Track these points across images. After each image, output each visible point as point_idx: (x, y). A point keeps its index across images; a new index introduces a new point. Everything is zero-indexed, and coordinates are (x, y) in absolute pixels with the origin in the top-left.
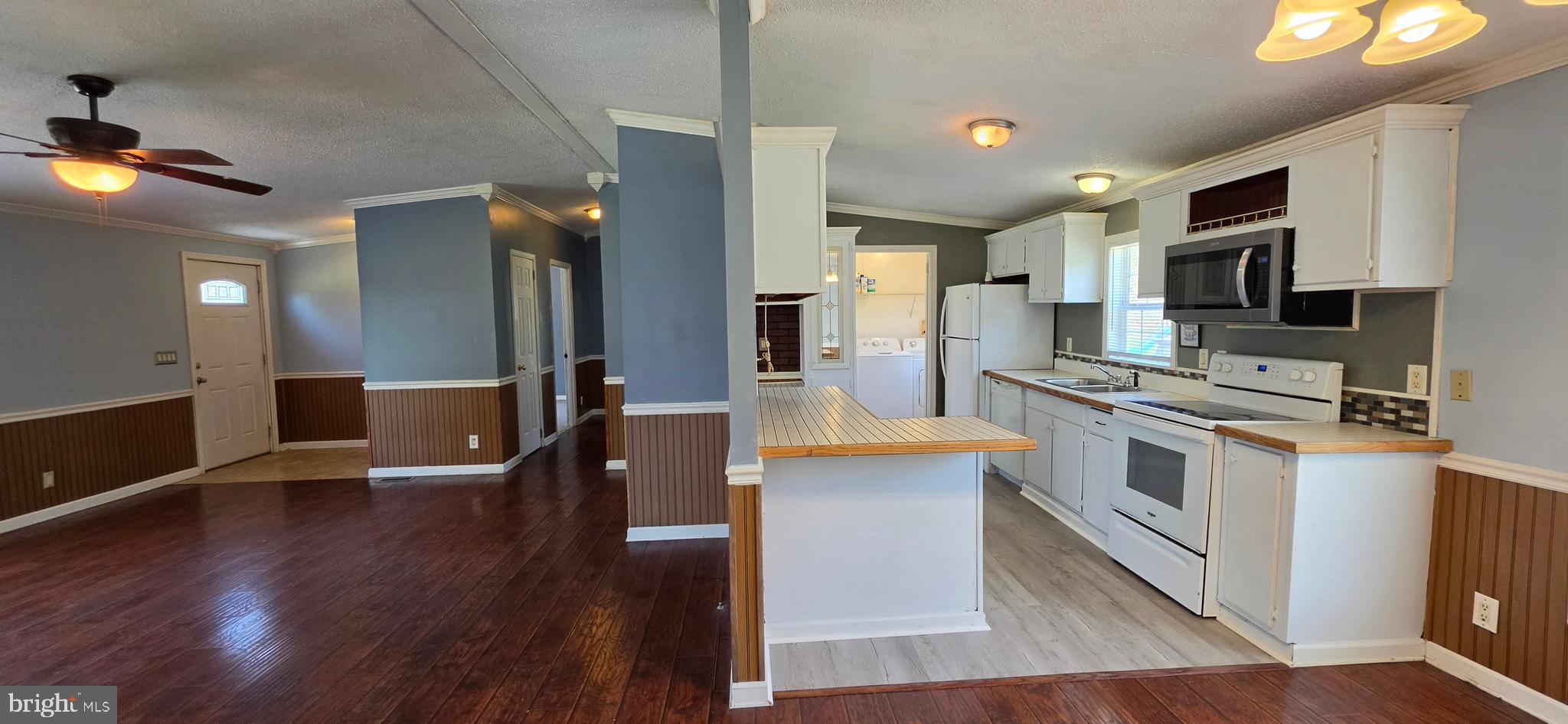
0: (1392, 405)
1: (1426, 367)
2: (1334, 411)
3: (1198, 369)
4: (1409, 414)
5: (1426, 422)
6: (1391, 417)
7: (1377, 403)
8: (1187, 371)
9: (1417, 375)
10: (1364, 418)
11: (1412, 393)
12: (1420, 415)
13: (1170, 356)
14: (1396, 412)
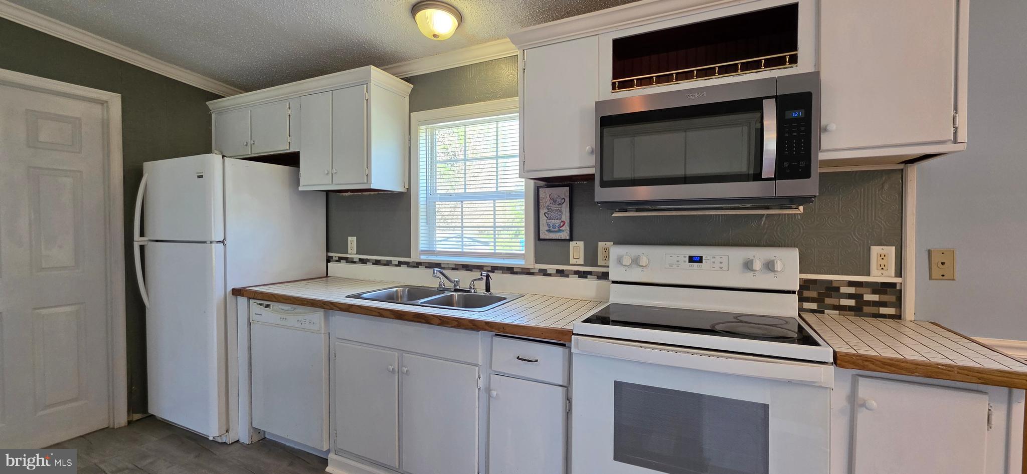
0: (852, 290)
1: (895, 248)
2: (792, 301)
3: (597, 266)
4: (875, 298)
5: (898, 303)
6: (851, 302)
7: (831, 289)
8: (551, 268)
9: (882, 257)
10: (814, 306)
11: (876, 276)
12: (890, 298)
13: (523, 252)
14: (857, 297)
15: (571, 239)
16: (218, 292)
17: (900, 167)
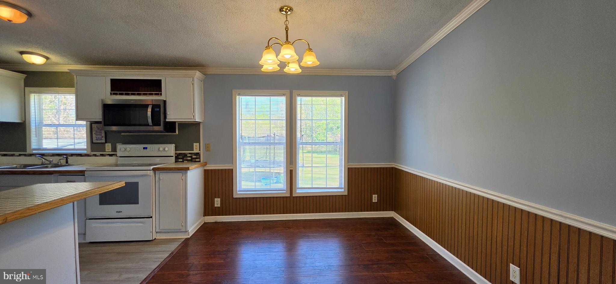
0: (190, 155)
1: (198, 144)
2: (173, 159)
4: (195, 157)
5: (200, 158)
6: (190, 158)
7: (185, 155)
8: (98, 153)
9: (196, 146)
10: (181, 160)
11: (196, 151)
12: (198, 157)
13: (86, 148)
14: (191, 157)
15: (106, 142)
17: (199, 123)
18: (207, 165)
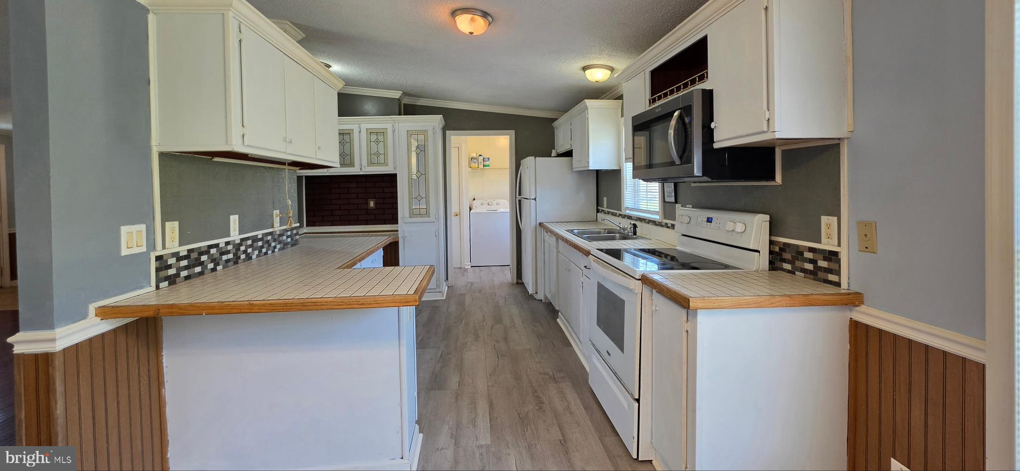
0: (811, 256)
1: (836, 218)
2: (763, 260)
5: (838, 273)
6: (809, 266)
7: (799, 252)
8: (669, 222)
9: (829, 226)
10: (786, 267)
11: (826, 245)
12: (833, 266)
13: (658, 210)
14: (813, 262)
15: (676, 202)
16: (533, 224)
17: (837, 142)
18: (863, 308)
